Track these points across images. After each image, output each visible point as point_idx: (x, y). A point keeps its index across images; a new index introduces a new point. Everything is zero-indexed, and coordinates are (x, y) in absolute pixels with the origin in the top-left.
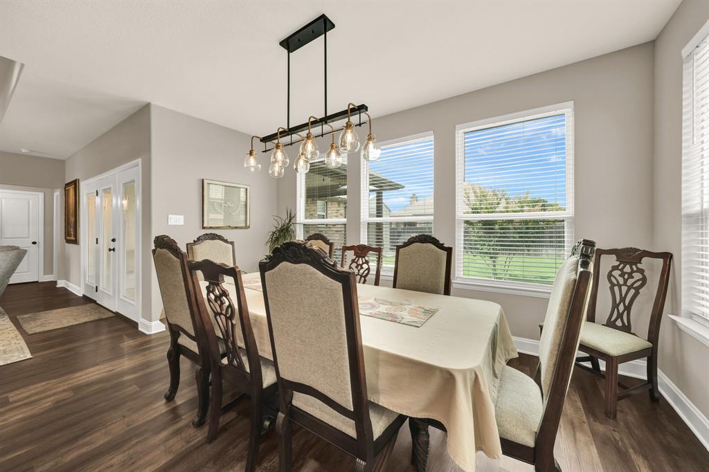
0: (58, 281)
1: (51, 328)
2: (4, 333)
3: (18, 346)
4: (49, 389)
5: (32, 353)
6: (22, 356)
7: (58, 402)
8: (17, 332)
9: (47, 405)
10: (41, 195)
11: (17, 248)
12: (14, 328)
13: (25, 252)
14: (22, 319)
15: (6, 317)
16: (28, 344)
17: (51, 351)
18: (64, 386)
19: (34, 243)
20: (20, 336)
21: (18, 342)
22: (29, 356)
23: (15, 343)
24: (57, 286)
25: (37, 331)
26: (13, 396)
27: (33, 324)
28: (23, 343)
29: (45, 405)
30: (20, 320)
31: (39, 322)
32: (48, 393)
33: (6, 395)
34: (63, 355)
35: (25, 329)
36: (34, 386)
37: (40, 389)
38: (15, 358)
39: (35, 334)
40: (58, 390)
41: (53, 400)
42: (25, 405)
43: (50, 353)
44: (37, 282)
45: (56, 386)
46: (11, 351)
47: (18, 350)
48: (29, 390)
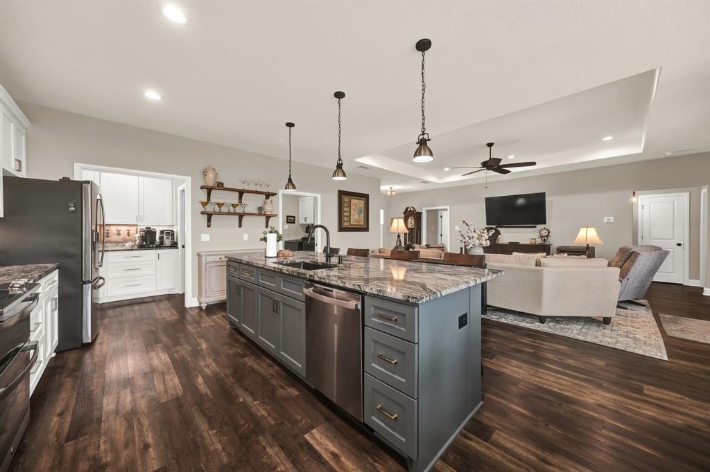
0: (705, 289)
1: (690, 338)
2: (646, 325)
3: (656, 342)
4: (682, 406)
5: (669, 357)
6: (659, 354)
7: (690, 427)
8: (657, 329)
9: (679, 422)
10: (686, 195)
11: (659, 249)
12: (655, 323)
13: (667, 253)
14: (663, 318)
15: (650, 311)
16: (666, 345)
17: (689, 364)
18: (700, 412)
19: (679, 245)
20: (659, 334)
21: (657, 339)
22: (665, 358)
23: (655, 339)
24: (704, 294)
25: (677, 336)
26: (648, 389)
27: (673, 328)
28: (661, 342)
29: (676, 420)
30: (661, 318)
31: (679, 328)
32: (682, 410)
33: (643, 384)
34: (702, 376)
35: (665, 328)
36: (668, 392)
37: (673, 399)
38: (653, 353)
39: (675, 338)
40: (692, 413)
41: (685, 421)
42: (657, 405)
43: (687, 366)
44: (682, 284)
45: (690, 407)
46: (650, 345)
47: (656, 346)
48: (662, 393)
